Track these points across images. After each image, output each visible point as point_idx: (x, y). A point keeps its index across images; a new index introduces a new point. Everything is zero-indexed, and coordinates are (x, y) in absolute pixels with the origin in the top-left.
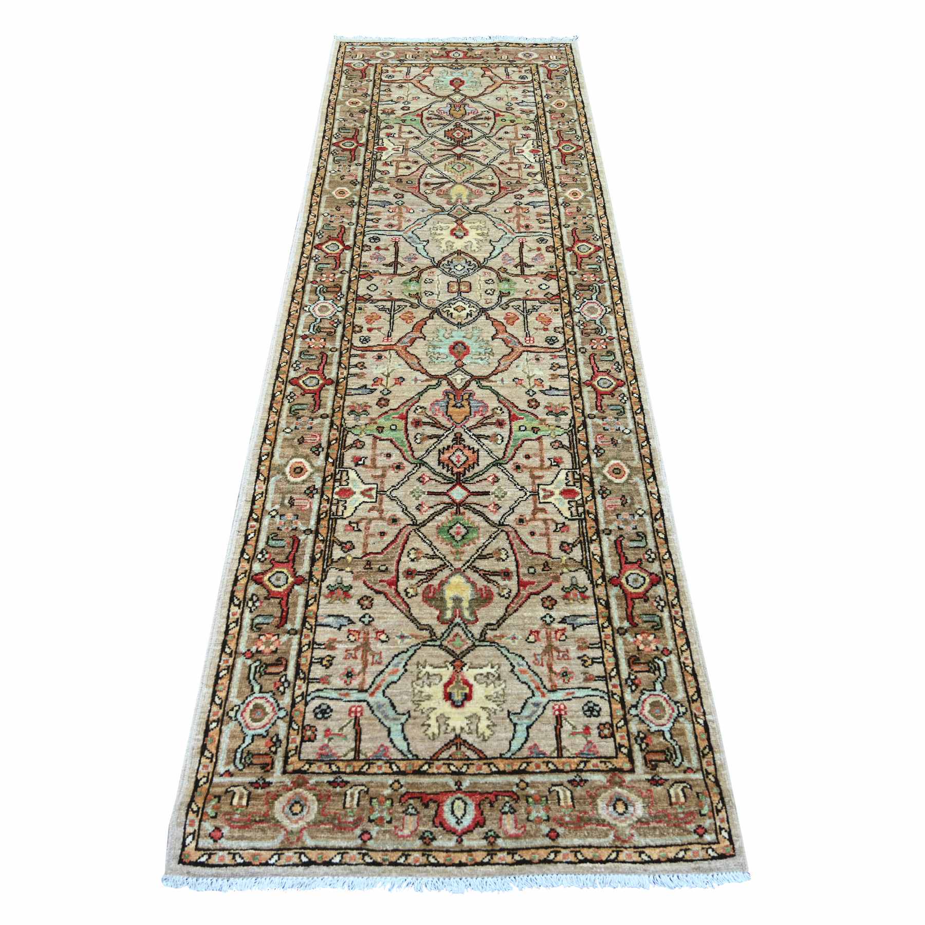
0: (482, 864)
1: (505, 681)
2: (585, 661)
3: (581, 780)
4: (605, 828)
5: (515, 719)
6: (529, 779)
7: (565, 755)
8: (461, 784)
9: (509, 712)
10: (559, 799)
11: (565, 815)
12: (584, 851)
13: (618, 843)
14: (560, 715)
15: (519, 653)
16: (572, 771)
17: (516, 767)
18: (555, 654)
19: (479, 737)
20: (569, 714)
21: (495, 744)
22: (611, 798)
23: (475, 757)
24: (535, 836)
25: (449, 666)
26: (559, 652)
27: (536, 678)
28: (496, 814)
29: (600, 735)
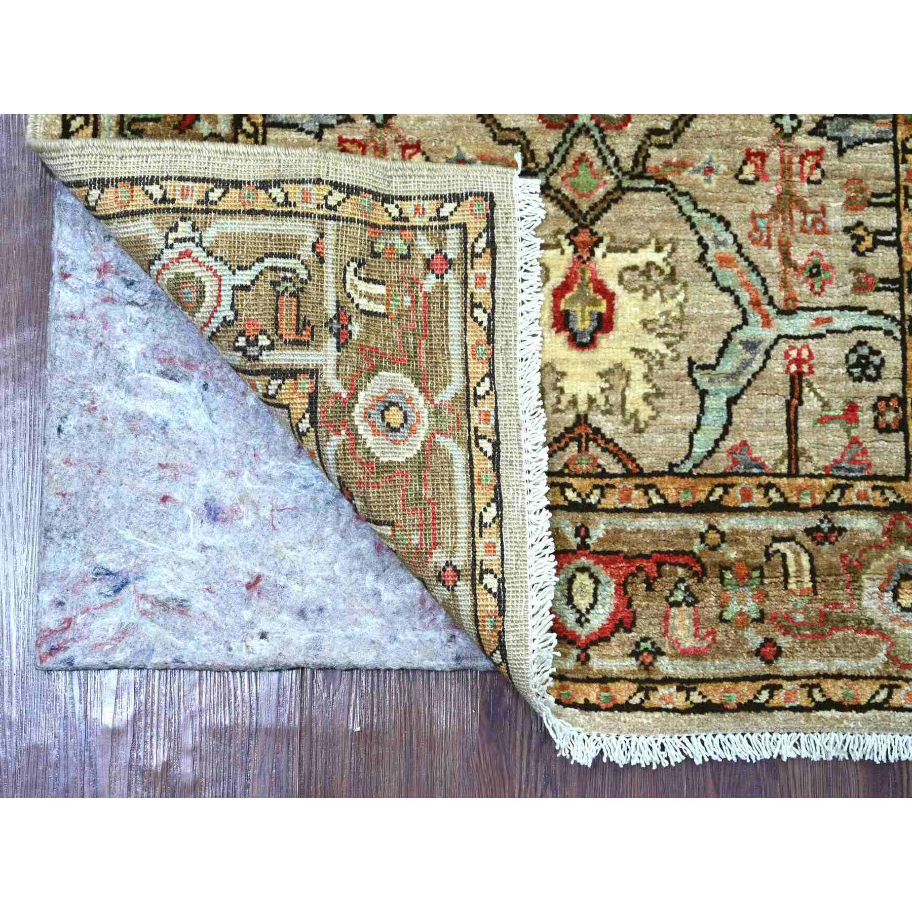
0: (627, 707)
1: (685, 285)
2: (860, 239)
3: (832, 529)
4: (870, 638)
5: (703, 380)
6: (726, 523)
7: (803, 471)
8: (587, 535)
9: (691, 362)
10: (786, 575)
11: (796, 610)
12: (827, 685)
13: (893, 670)
14: (800, 374)
15: (716, 209)
16: (815, 508)
17: (701, 497)
18: (797, 216)
19: (626, 423)
20: (819, 372)
21: (660, 439)
22: (890, 573)
23: (617, 469)
24: (731, 654)
25: (565, 243)
26: (805, 212)
27: (753, 276)
28: (659, 606)
29: (876, 426)
